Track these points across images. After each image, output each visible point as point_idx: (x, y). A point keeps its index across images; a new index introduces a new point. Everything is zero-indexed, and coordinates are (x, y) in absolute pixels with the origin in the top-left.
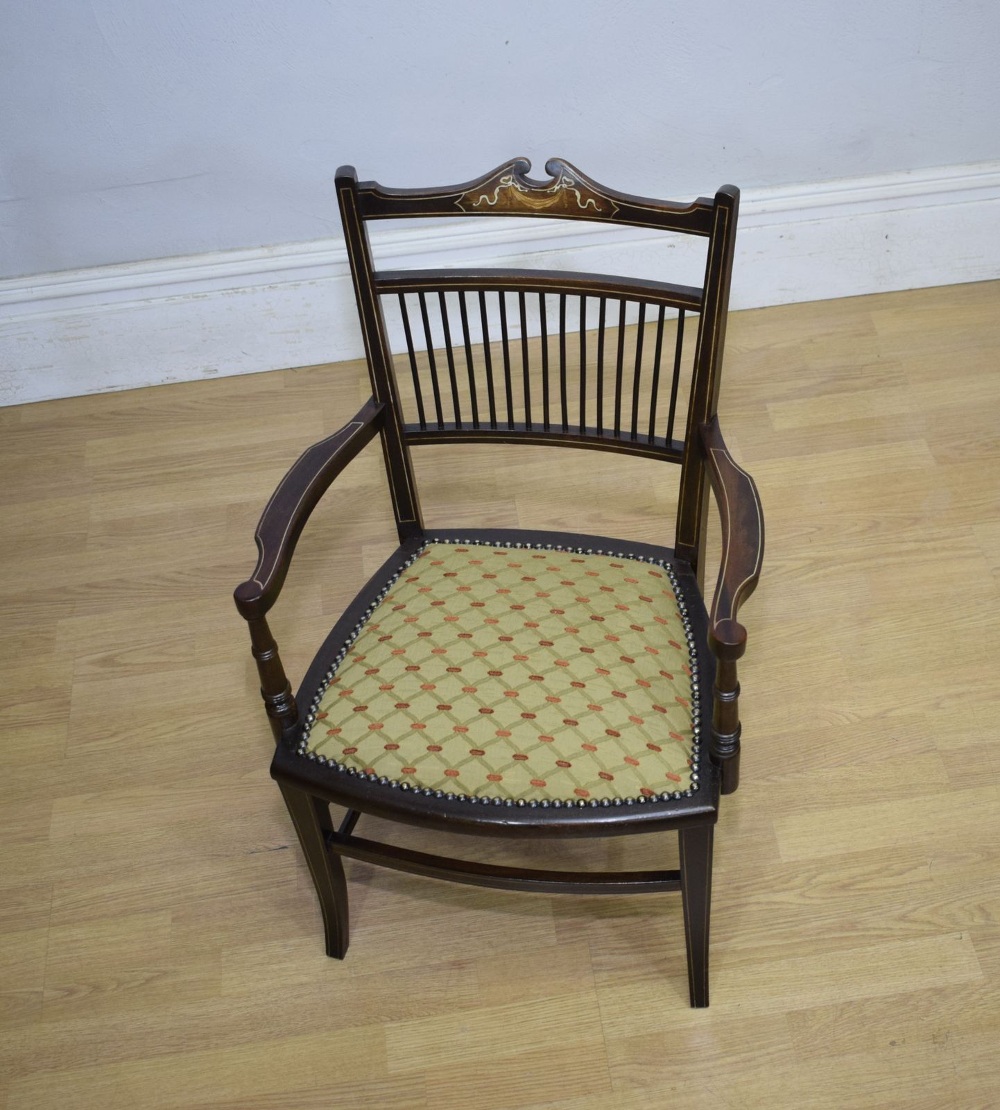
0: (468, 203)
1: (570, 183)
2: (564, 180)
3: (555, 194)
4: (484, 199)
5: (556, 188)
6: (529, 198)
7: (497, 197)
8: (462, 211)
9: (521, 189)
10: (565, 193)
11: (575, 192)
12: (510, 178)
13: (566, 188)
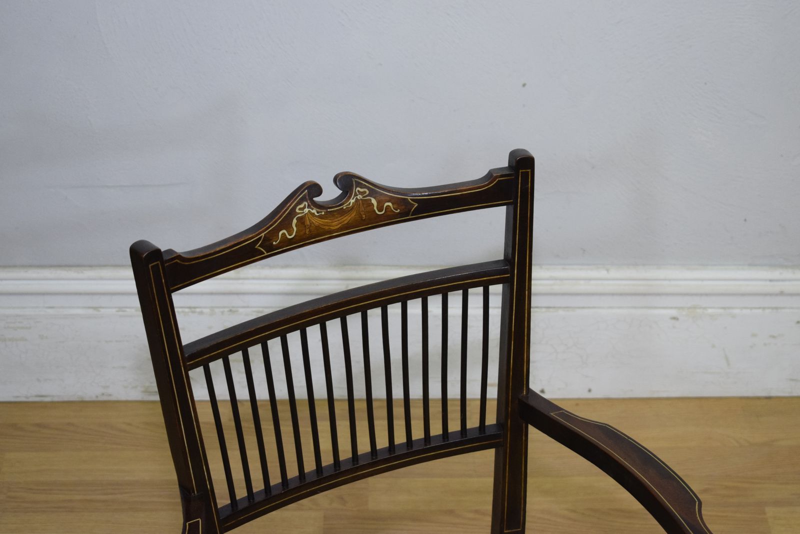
0: (267, 243)
1: (365, 192)
2: (358, 191)
3: (353, 208)
4: (282, 234)
5: (352, 201)
6: (326, 221)
7: (295, 229)
9: (318, 213)
10: (362, 205)
11: (371, 200)
12: (305, 205)
13: (361, 199)
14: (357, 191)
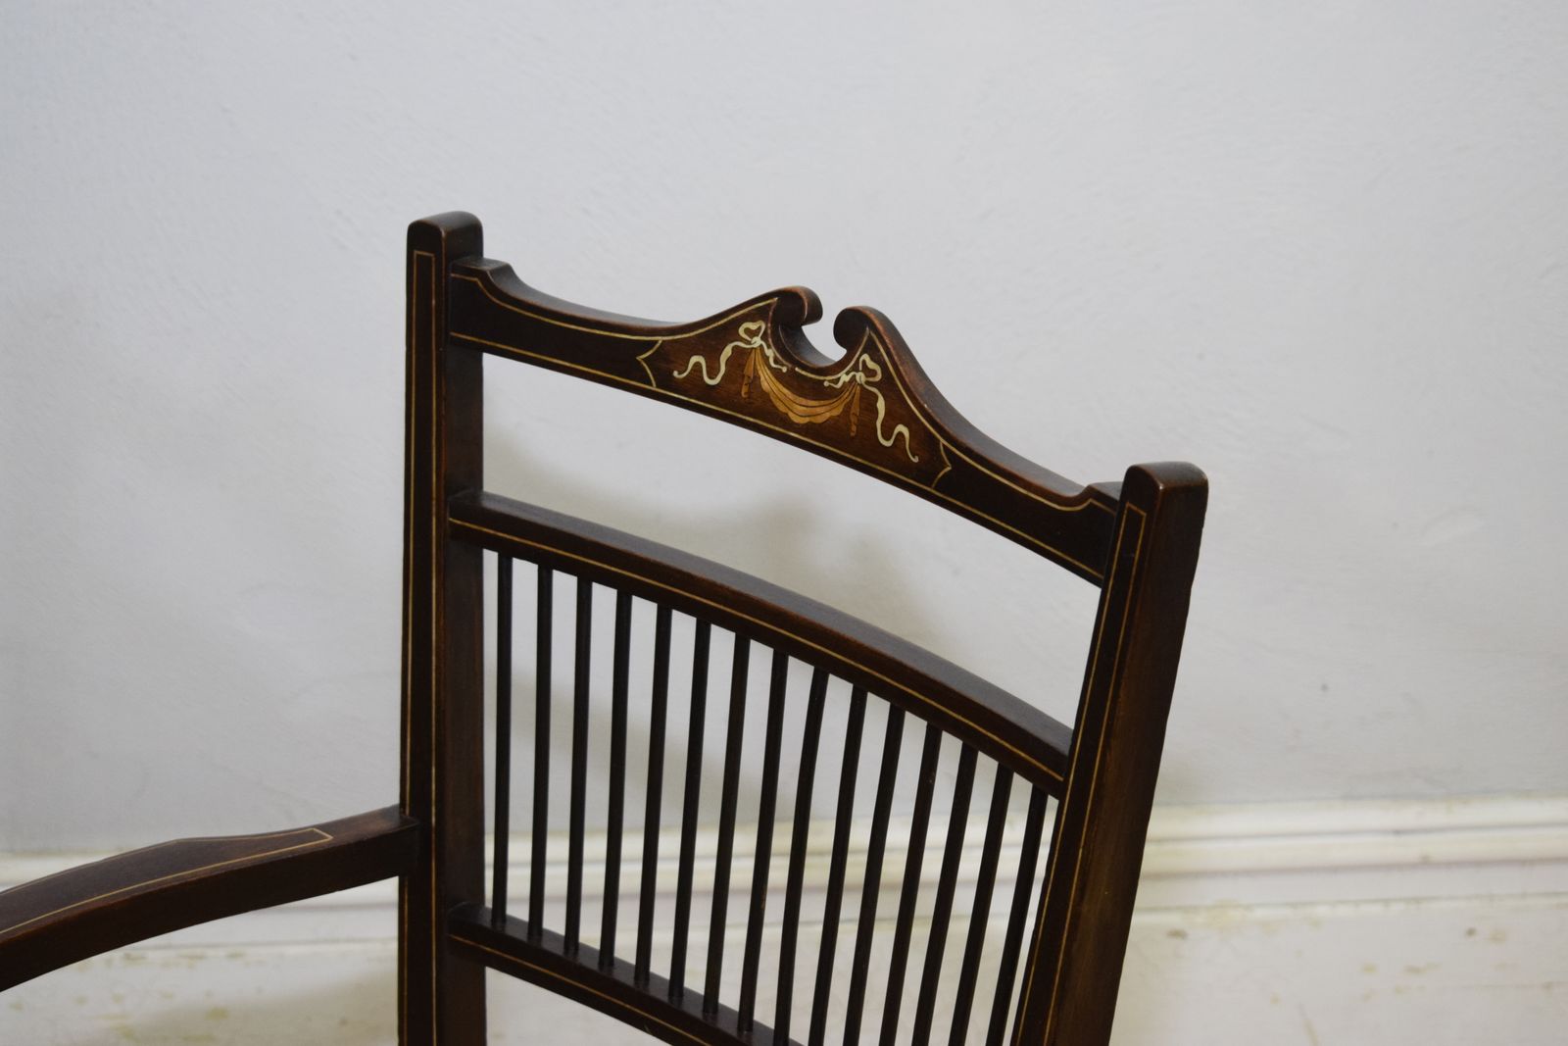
0: (664, 365)
1: (872, 373)
2: (864, 362)
3: (837, 394)
4: (697, 365)
5: (844, 377)
6: (785, 391)
7: (722, 369)
8: (651, 385)
9: (776, 361)
10: (857, 397)
11: (877, 398)
12: (760, 328)
13: (861, 385)
14: (861, 360)
